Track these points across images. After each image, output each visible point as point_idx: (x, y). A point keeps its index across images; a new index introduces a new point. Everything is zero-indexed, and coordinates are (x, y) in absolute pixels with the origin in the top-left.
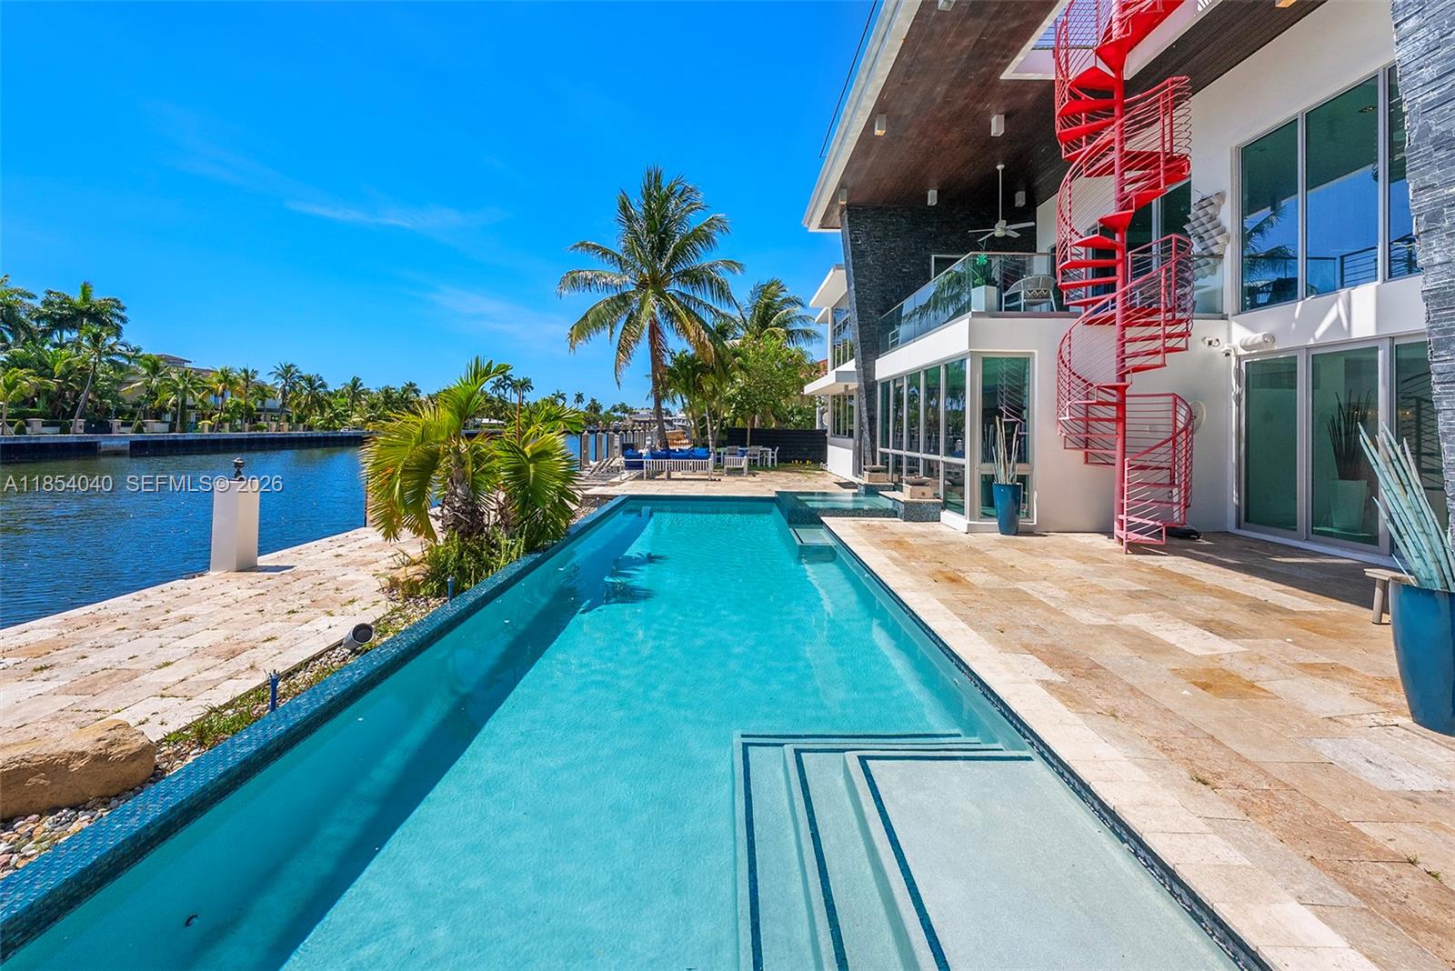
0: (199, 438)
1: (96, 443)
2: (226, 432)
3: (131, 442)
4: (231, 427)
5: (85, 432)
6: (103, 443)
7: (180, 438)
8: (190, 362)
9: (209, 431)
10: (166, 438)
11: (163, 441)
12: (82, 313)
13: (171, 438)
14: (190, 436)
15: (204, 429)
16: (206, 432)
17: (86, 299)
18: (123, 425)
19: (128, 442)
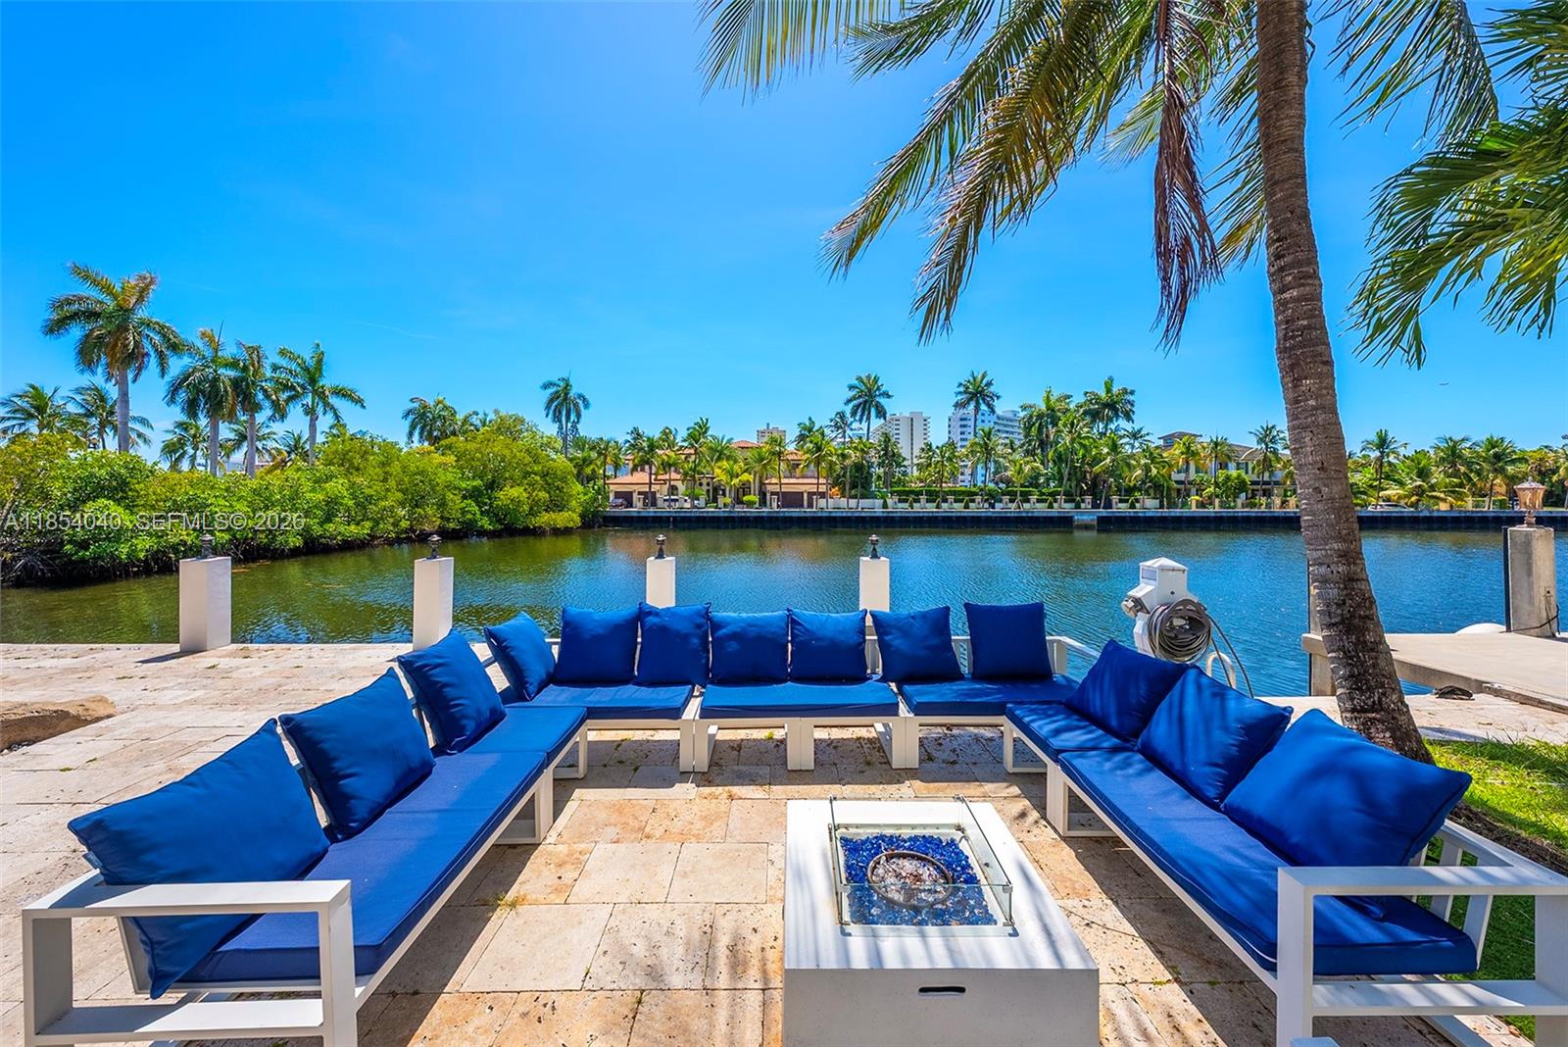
0: (1159, 515)
1: (1072, 517)
2: (1215, 509)
3: (1098, 517)
4: (1221, 502)
5: (1092, 508)
6: (1076, 518)
7: (1140, 515)
8: (1201, 436)
9: (1197, 507)
10: (1127, 514)
11: (1124, 517)
12: (1106, 405)
13: (1132, 514)
14: (1177, 512)
15: (1193, 506)
16: (1194, 509)
17: (1109, 391)
18: (1121, 501)
19: (1095, 518)
